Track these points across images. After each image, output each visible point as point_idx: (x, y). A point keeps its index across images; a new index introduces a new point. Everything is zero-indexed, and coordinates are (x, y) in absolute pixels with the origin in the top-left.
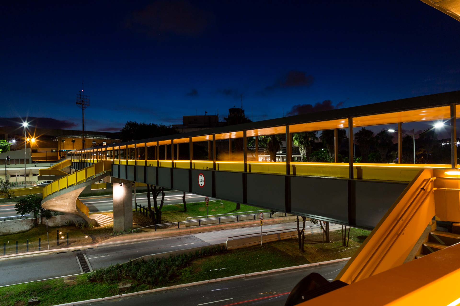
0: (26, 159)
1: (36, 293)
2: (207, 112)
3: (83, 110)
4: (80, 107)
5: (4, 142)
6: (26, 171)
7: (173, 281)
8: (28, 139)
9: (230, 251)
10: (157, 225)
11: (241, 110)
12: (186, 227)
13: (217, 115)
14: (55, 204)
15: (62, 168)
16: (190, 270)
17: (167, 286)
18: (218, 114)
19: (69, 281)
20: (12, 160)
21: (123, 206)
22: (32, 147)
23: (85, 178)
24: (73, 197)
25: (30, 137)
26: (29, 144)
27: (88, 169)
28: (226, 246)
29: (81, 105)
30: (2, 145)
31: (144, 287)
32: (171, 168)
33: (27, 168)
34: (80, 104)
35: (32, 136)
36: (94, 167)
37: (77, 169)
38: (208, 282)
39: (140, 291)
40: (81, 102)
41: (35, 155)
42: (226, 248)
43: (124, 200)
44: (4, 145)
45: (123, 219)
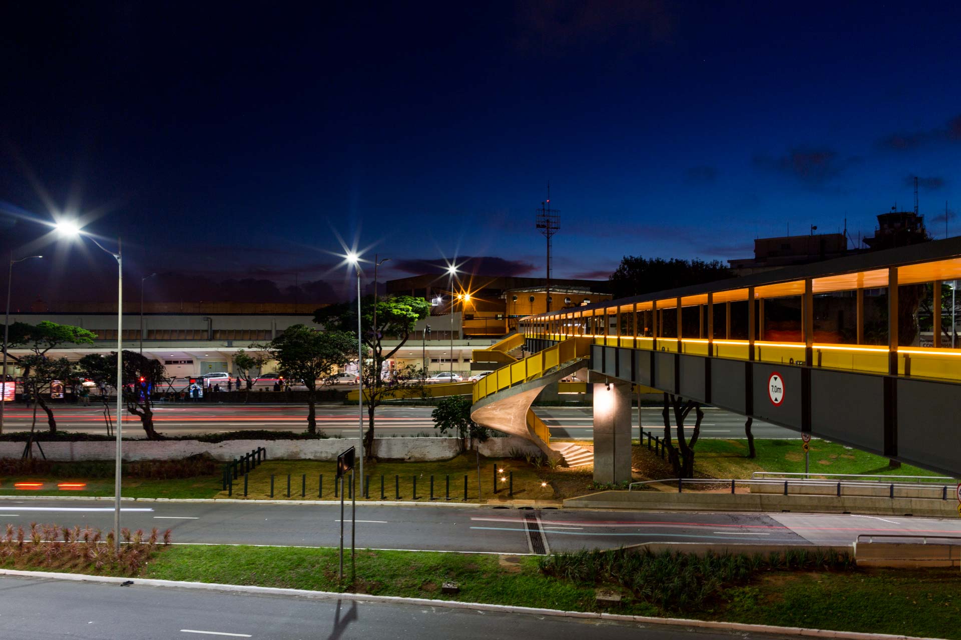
0: (454, 332)
1: (454, 574)
2: (815, 228)
3: (548, 238)
4: (543, 233)
5: (421, 301)
6: (453, 353)
7: (712, 611)
8: (459, 296)
9: (865, 570)
10: (683, 479)
11: (914, 215)
12: (752, 493)
13: (843, 234)
14: (491, 416)
15: (509, 349)
16: (754, 593)
17: (697, 619)
18: (845, 230)
19: (508, 564)
20: (434, 332)
21: (612, 431)
22: (466, 311)
23: (540, 370)
24: (522, 406)
25: (462, 293)
26: (461, 303)
27: (547, 353)
28: (853, 555)
29: (545, 229)
30: (419, 306)
31: (647, 609)
32: (707, 356)
33: (454, 348)
34: (543, 226)
35: (466, 291)
36: (558, 350)
37: (532, 352)
38: (799, 633)
39: (639, 615)
40: (545, 224)
41: (470, 324)
42: (854, 560)
43: (614, 420)
44: (422, 306)
45: (613, 458)
